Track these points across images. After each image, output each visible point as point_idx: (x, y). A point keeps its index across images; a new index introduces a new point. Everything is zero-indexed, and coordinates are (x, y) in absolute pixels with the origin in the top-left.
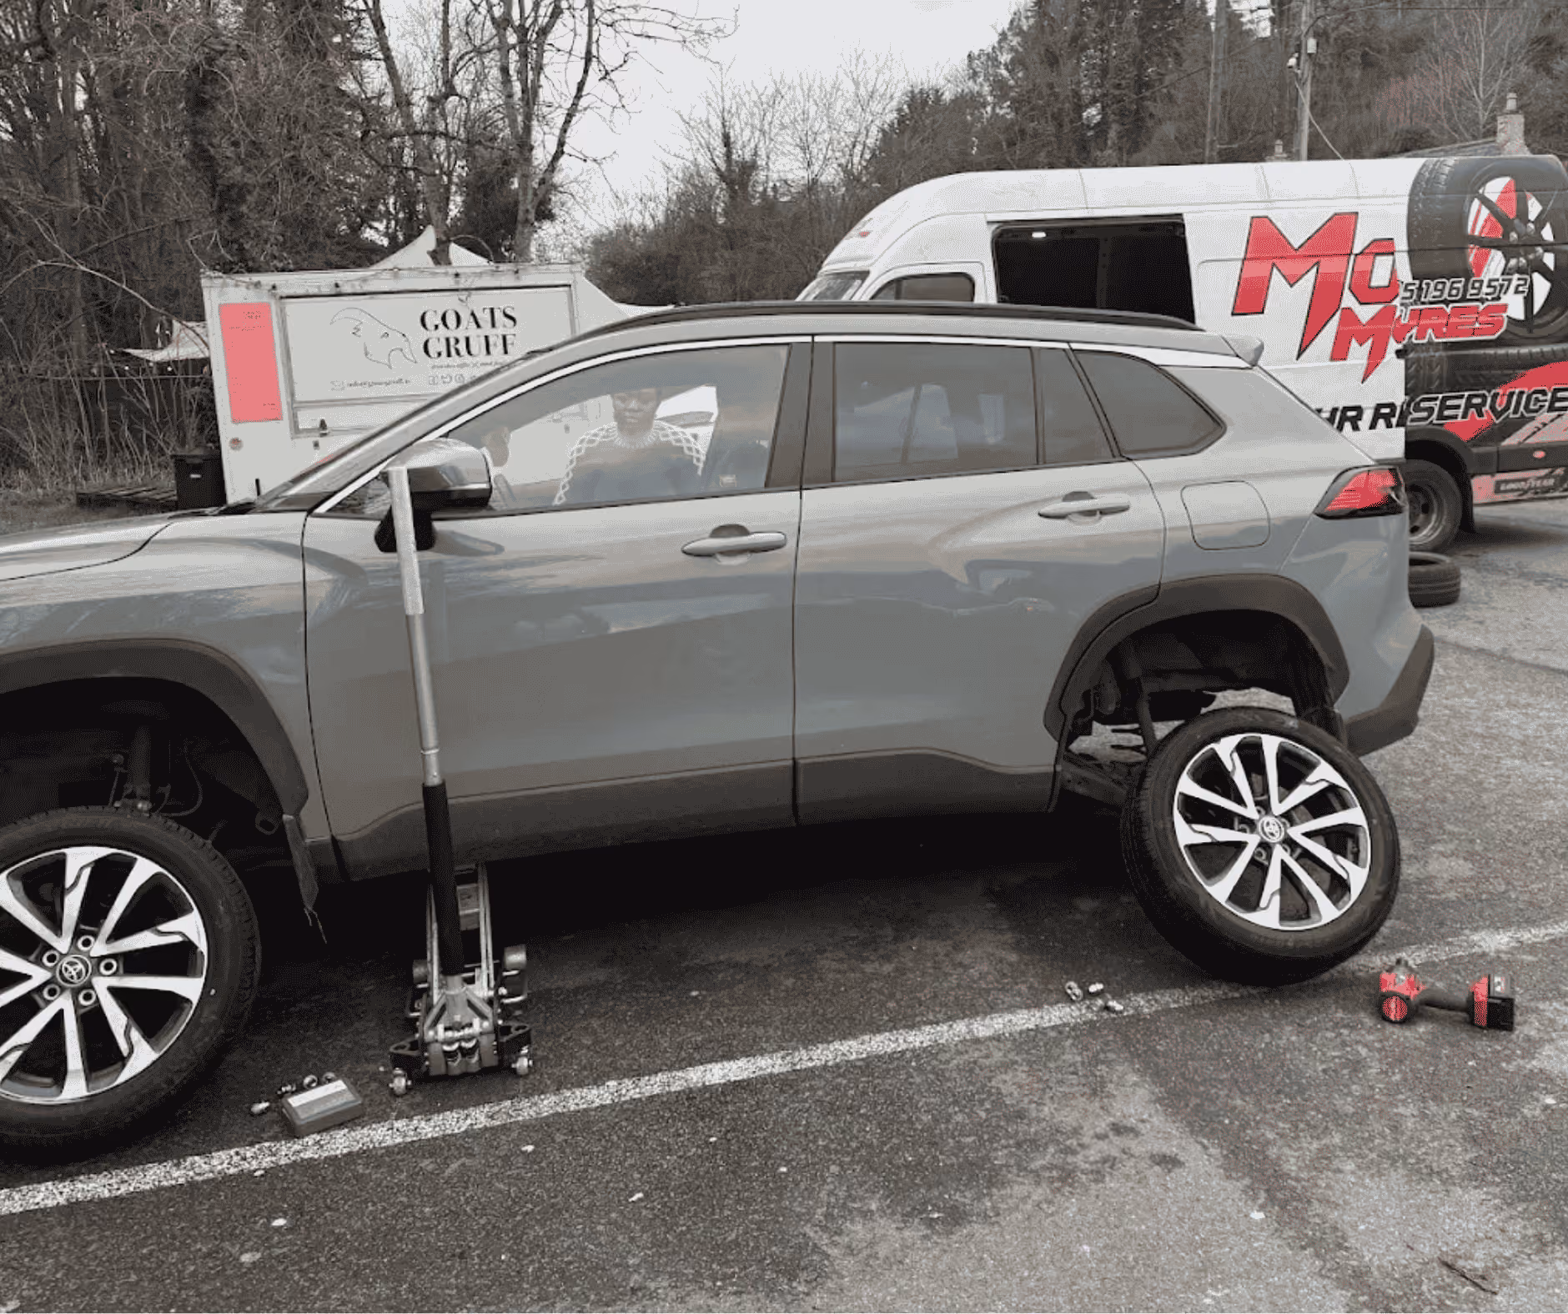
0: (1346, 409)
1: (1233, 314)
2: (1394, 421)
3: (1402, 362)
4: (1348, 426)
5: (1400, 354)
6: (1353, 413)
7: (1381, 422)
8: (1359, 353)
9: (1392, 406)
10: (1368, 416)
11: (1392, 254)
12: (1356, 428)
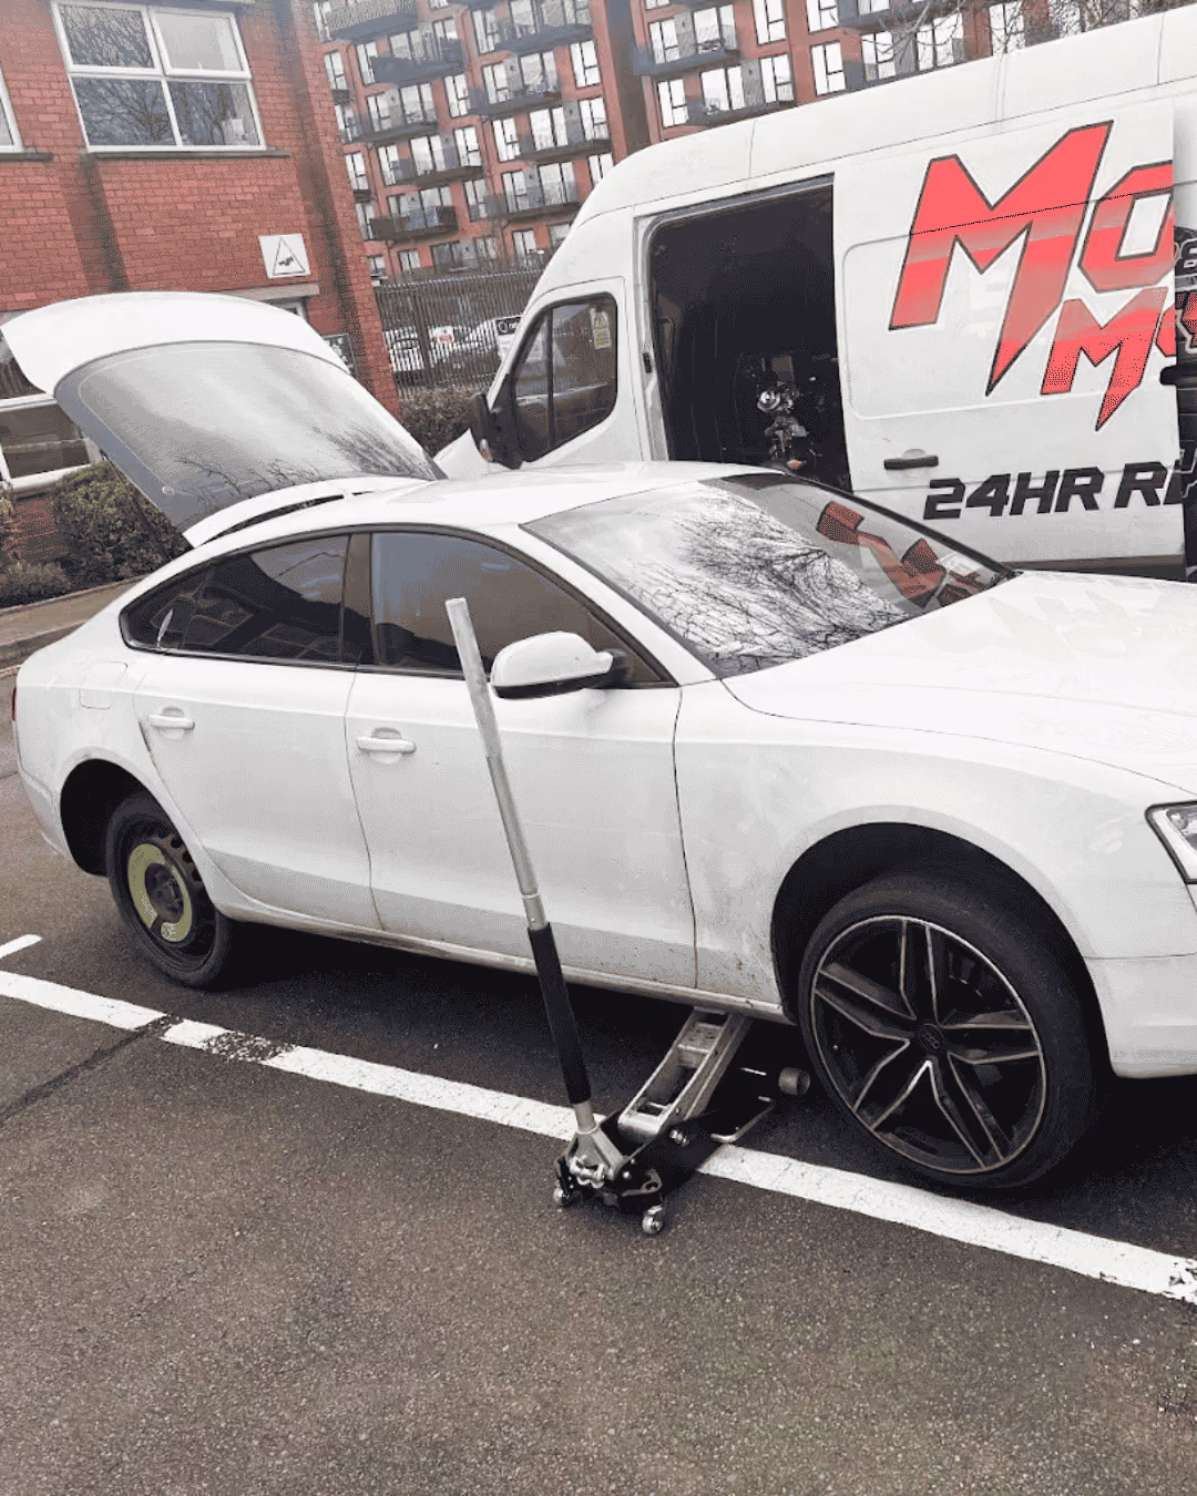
0: (1071, 474)
1: (890, 329)
2: (1161, 493)
3: (1172, 390)
4: (1076, 501)
5: (1167, 377)
6: (1086, 480)
7: (1137, 496)
8: (1092, 379)
9: (1156, 467)
10: (1112, 484)
11: (1169, 190)
12: (1090, 505)
